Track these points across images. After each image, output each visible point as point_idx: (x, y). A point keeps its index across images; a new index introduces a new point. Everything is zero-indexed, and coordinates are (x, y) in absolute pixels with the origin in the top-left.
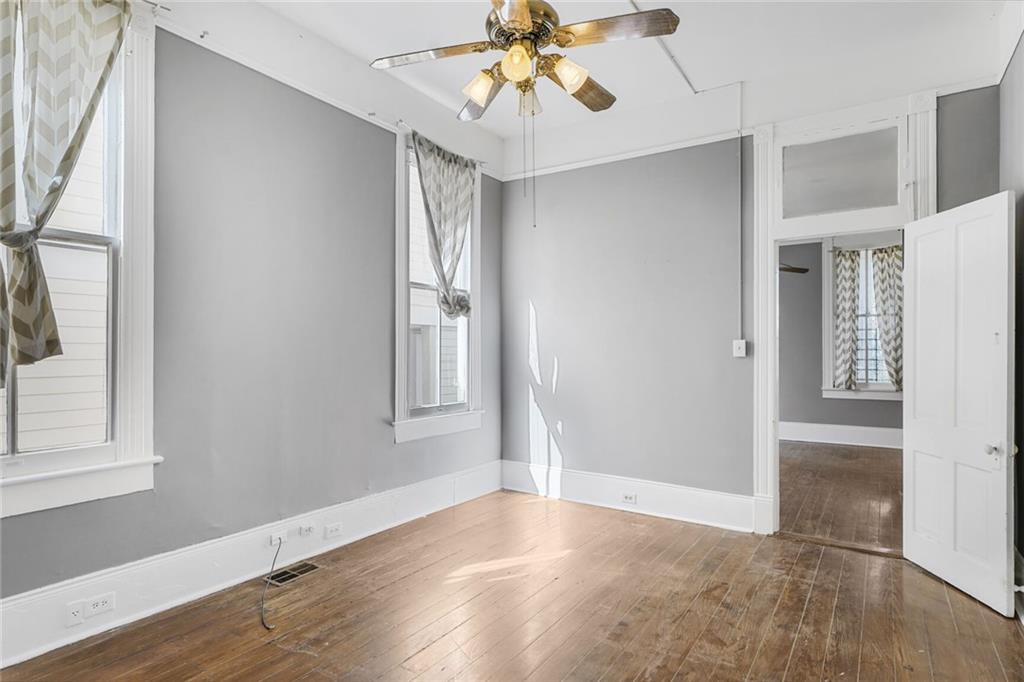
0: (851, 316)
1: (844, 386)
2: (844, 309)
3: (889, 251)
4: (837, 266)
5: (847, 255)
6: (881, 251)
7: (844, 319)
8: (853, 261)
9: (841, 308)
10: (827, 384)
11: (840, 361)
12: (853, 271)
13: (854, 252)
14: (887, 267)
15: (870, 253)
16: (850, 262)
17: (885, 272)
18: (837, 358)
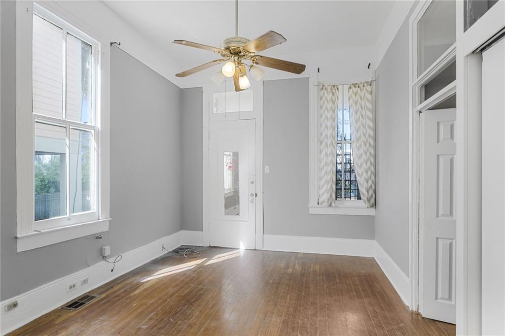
0: (332, 142)
1: (326, 204)
2: (326, 135)
3: (361, 86)
4: (321, 98)
5: (329, 89)
6: (355, 85)
7: (326, 145)
8: (333, 94)
9: (324, 135)
10: (313, 202)
11: (323, 182)
12: (333, 102)
13: (334, 86)
14: (360, 100)
15: (347, 87)
16: (331, 94)
17: (358, 105)
18: (320, 179)
